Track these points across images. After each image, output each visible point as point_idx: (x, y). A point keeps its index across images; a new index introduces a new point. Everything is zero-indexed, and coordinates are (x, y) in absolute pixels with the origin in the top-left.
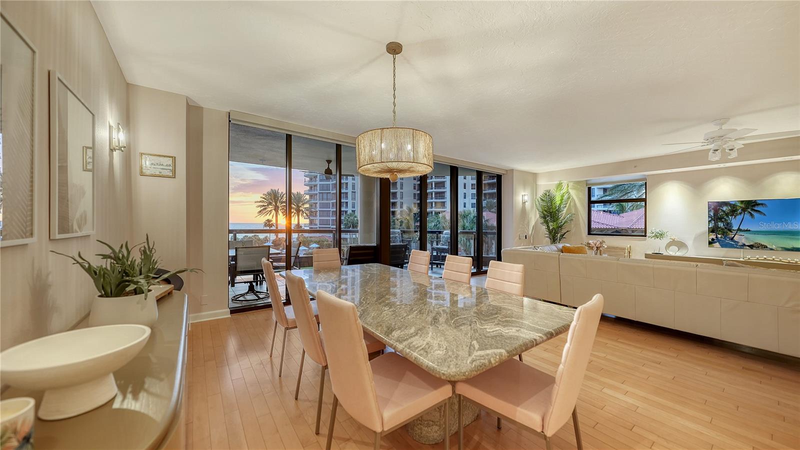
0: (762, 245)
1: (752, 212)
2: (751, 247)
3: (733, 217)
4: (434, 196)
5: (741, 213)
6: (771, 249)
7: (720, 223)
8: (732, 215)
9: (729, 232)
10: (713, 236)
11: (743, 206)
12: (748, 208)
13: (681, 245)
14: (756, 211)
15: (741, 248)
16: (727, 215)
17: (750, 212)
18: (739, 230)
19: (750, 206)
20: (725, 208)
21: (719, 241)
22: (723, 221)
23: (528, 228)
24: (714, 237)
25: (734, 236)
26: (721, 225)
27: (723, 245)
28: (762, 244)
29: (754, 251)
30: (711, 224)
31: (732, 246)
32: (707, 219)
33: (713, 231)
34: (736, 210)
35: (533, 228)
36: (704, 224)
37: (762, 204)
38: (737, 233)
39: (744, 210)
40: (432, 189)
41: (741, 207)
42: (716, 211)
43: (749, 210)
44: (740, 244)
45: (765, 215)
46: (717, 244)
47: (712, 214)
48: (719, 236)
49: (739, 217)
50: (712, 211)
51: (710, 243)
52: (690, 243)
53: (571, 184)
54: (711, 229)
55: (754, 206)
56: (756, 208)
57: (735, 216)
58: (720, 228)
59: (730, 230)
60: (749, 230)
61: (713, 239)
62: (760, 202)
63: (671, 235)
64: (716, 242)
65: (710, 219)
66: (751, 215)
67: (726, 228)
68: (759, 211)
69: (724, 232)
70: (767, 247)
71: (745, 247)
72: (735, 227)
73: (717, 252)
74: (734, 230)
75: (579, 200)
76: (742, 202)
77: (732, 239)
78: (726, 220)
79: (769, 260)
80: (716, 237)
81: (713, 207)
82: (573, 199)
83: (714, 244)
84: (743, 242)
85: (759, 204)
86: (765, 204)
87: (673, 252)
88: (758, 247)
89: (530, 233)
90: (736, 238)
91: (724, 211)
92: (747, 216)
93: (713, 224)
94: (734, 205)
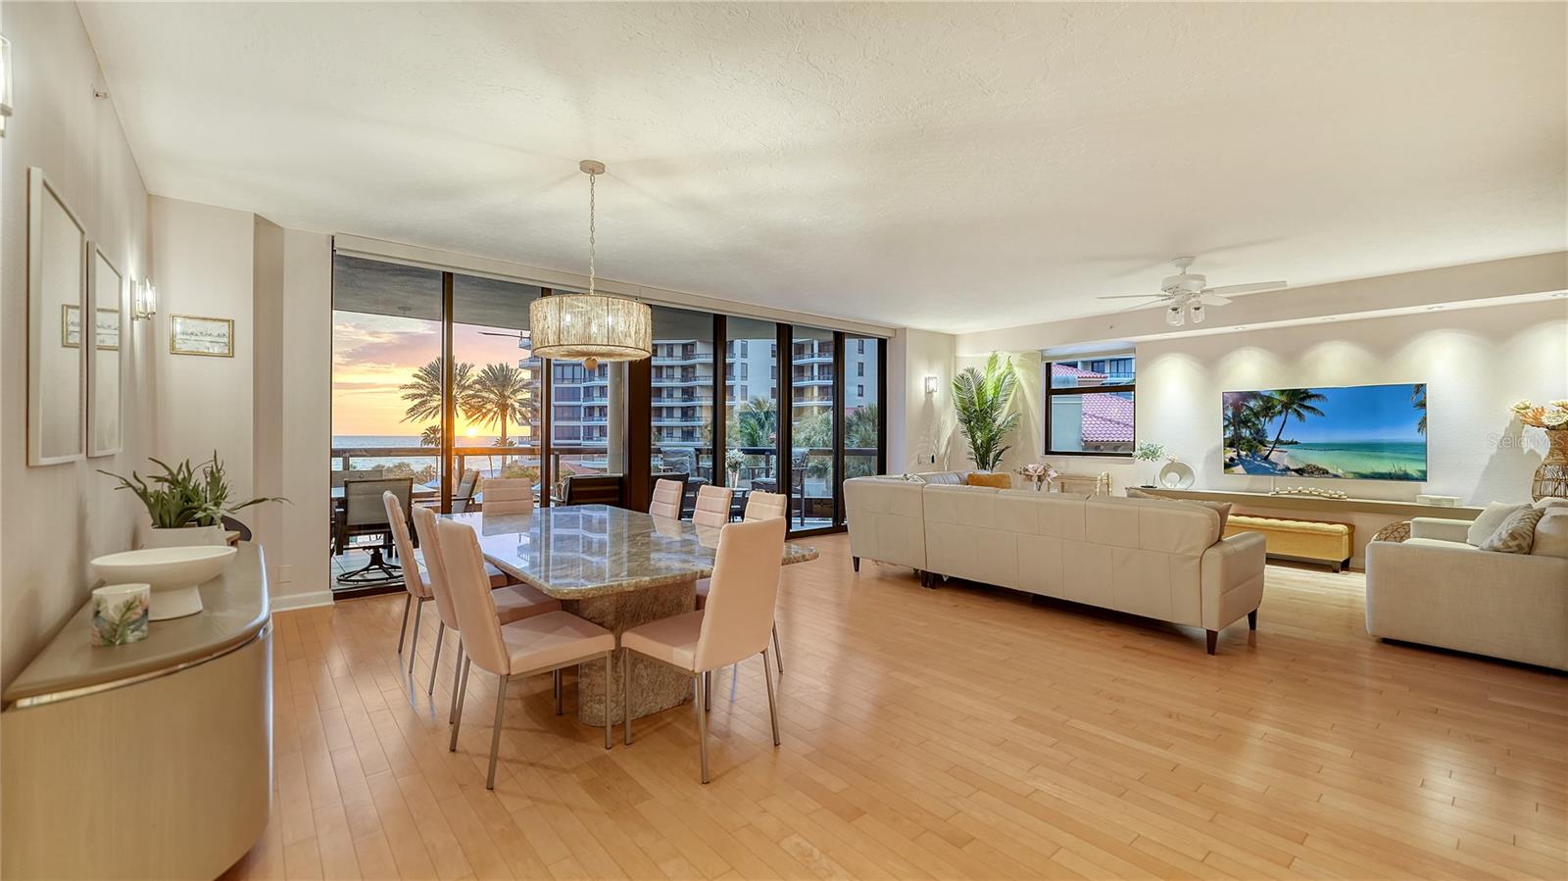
0: (1318, 469)
1: (1300, 410)
2: (1300, 472)
3: (1267, 419)
4: (816, 373)
5: (1280, 412)
6: (1336, 476)
7: (1244, 431)
8: (1265, 416)
9: (1260, 446)
10: (1232, 453)
11: (1284, 398)
12: (1293, 403)
13: (1183, 470)
14: (1308, 408)
15: (1282, 475)
16: (1257, 415)
17: (1296, 411)
18: (1278, 441)
19: (1297, 399)
20: (1252, 404)
21: (1242, 461)
22: (1249, 427)
23: (938, 442)
24: (1234, 455)
25: (1271, 452)
26: (1246, 433)
27: (1250, 471)
28: (1320, 466)
29: (1306, 479)
30: (1228, 432)
31: (1266, 472)
32: (1221, 423)
33: (1231, 445)
34: (1274, 407)
35: (949, 442)
36: (1215, 434)
37: (1317, 396)
38: (1274, 447)
39: (1286, 406)
40: (813, 357)
41: (1280, 401)
42: (1237, 408)
43: (1295, 406)
44: (1280, 467)
45: (1323, 415)
46: (1239, 469)
47: (1230, 413)
48: (1243, 453)
49: (1278, 420)
50: (1231, 408)
51: (1227, 466)
52: (1198, 467)
53: (1016, 359)
54: (1228, 441)
55: (1304, 399)
56: (1307, 403)
57: (1271, 418)
58: (1244, 439)
59: (1263, 443)
60: (1296, 443)
61: (1232, 459)
62: (1314, 393)
63: (1171, 452)
64: (1238, 465)
65: (1227, 423)
66: (1299, 414)
67: (1255, 439)
68: (1313, 409)
69: (1252, 446)
70: (1327, 473)
71: (1289, 473)
72: (1271, 438)
73: (1239, 482)
74: (1269, 443)
75: (1028, 386)
76: (1283, 392)
77: (1266, 458)
78: (1254, 424)
79: (1306, 494)
80: (1238, 455)
81: (1231, 401)
82: (1020, 386)
83: (1234, 469)
84: (1286, 464)
85: (1313, 396)
86: (1324, 397)
87: (1173, 483)
88: (1312, 472)
89: (943, 451)
90: (1273, 457)
91: (1251, 409)
92: (1292, 417)
93: (1232, 433)
94: (1269, 397)
